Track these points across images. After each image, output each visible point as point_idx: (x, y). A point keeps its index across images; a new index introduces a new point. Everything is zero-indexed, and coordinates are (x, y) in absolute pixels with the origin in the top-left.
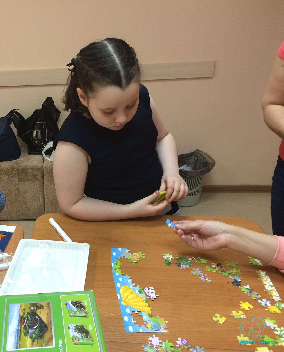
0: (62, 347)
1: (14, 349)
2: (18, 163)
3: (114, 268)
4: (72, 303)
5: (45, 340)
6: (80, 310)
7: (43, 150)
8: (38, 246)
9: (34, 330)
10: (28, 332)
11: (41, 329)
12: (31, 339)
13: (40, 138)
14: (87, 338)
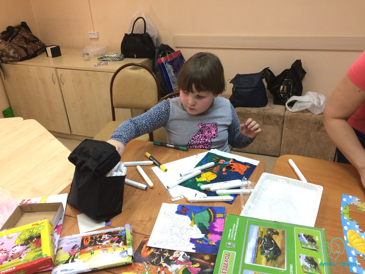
0: (292, 272)
1: (251, 263)
2: (264, 110)
3: (343, 212)
4: (304, 235)
5: (278, 262)
6: (312, 243)
7: (286, 102)
8: (277, 181)
9: (269, 252)
10: (264, 252)
11: (275, 252)
12: (266, 258)
13: (286, 92)
14: (316, 269)
